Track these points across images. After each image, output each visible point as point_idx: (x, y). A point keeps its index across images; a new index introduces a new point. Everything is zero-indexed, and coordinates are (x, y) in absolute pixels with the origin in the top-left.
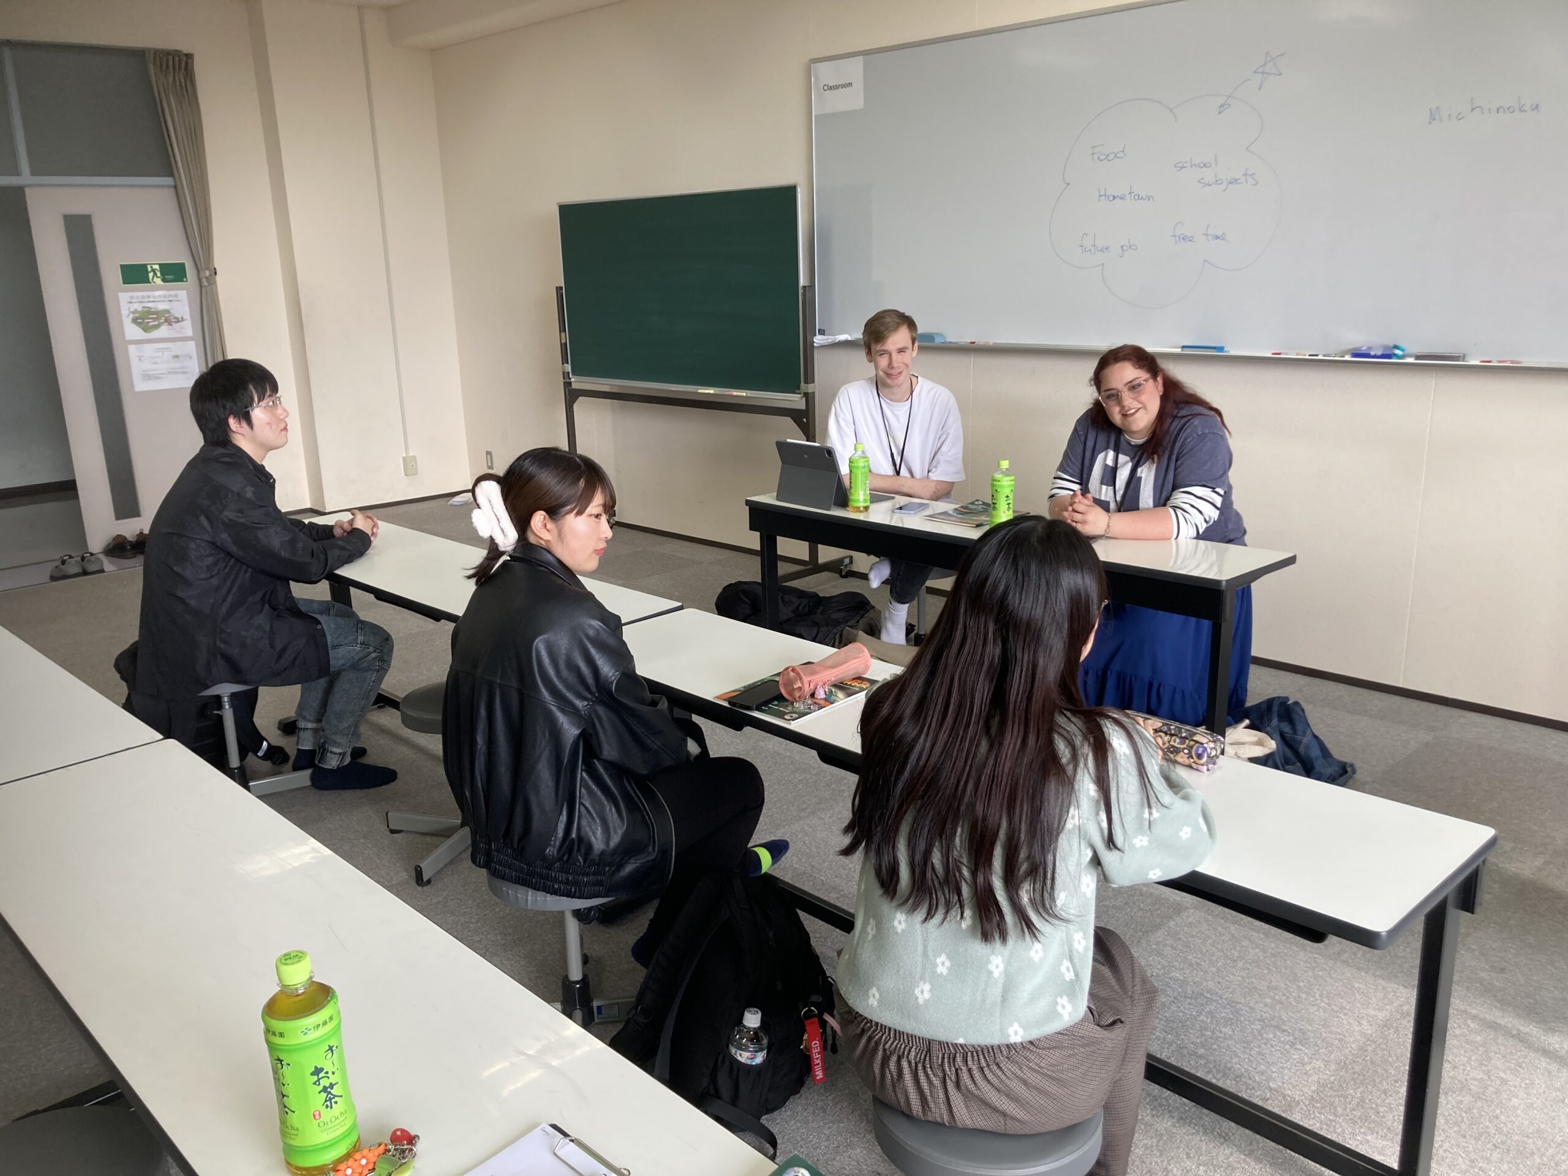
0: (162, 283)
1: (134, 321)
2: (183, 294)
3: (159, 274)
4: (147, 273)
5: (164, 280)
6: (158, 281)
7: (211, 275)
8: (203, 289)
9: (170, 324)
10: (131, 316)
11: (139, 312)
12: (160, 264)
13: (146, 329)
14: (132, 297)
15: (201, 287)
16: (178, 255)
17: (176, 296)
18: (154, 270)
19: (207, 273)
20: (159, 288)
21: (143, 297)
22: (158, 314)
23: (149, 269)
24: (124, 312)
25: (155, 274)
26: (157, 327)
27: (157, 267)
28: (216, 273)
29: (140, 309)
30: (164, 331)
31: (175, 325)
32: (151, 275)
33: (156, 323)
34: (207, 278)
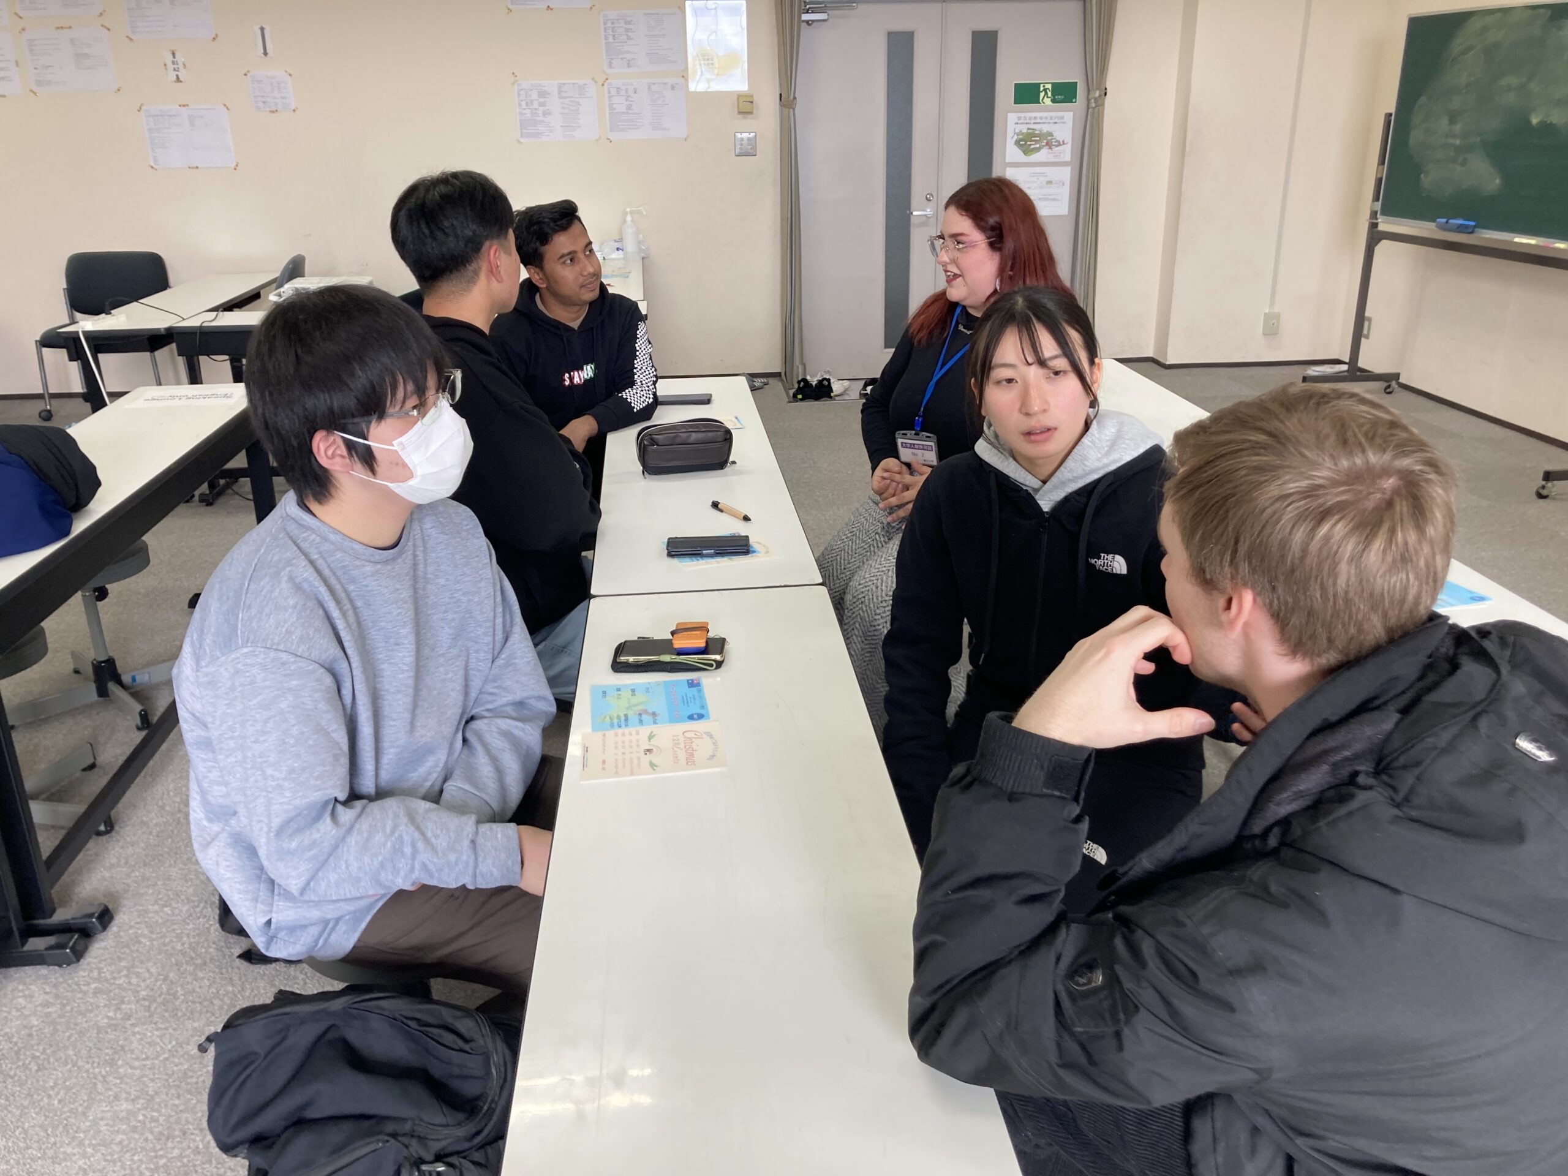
0: (1051, 103)
1: (1017, 143)
2: (1068, 116)
3: (1050, 94)
4: (1039, 92)
5: (1054, 101)
6: (1048, 101)
7: (1100, 96)
8: (1090, 110)
9: (1050, 148)
10: (1016, 137)
11: (1023, 134)
12: (1053, 84)
13: (1027, 151)
14: (1019, 118)
15: (1088, 108)
16: (1073, 74)
17: (1062, 118)
18: (1045, 90)
19: (1097, 94)
20: (1048, 109)
21: (1030, 118)
22: (1041, 135)
23: (1042, 88)
24: (1010, 134)
25: (1046, 93)
26: (1038, 150)
27: (1049, 86)
28: (1106, 94)
29: (1025, 131)
30: (1043, 155)
31: (1055, 149)
32: (1042, 94)
33: (1038, 146)
34: (1096, 99)
